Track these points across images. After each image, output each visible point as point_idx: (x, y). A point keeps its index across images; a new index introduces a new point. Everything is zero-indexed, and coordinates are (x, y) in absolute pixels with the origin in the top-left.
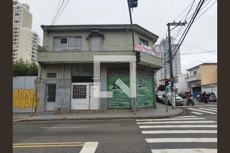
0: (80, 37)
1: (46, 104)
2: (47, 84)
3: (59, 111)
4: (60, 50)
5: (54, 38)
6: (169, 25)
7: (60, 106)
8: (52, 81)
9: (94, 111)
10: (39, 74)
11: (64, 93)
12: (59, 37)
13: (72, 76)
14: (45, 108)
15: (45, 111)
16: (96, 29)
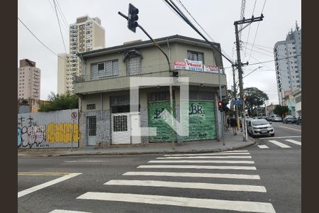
0: (117, 60)
1: (87, 138)
2: (87, 117)
3: (100, 146)
4: (97, 77)
5: (92, 65)
6: (236, 23)
7: (100, 140)
8: (92, 113)
9: (136, 146)
10: (79, 107)
11: (103, 125)
12: (96, 64)
13: (111, 106)
14: (87, 142)
15: (88, 145)
16: (132, 49)
